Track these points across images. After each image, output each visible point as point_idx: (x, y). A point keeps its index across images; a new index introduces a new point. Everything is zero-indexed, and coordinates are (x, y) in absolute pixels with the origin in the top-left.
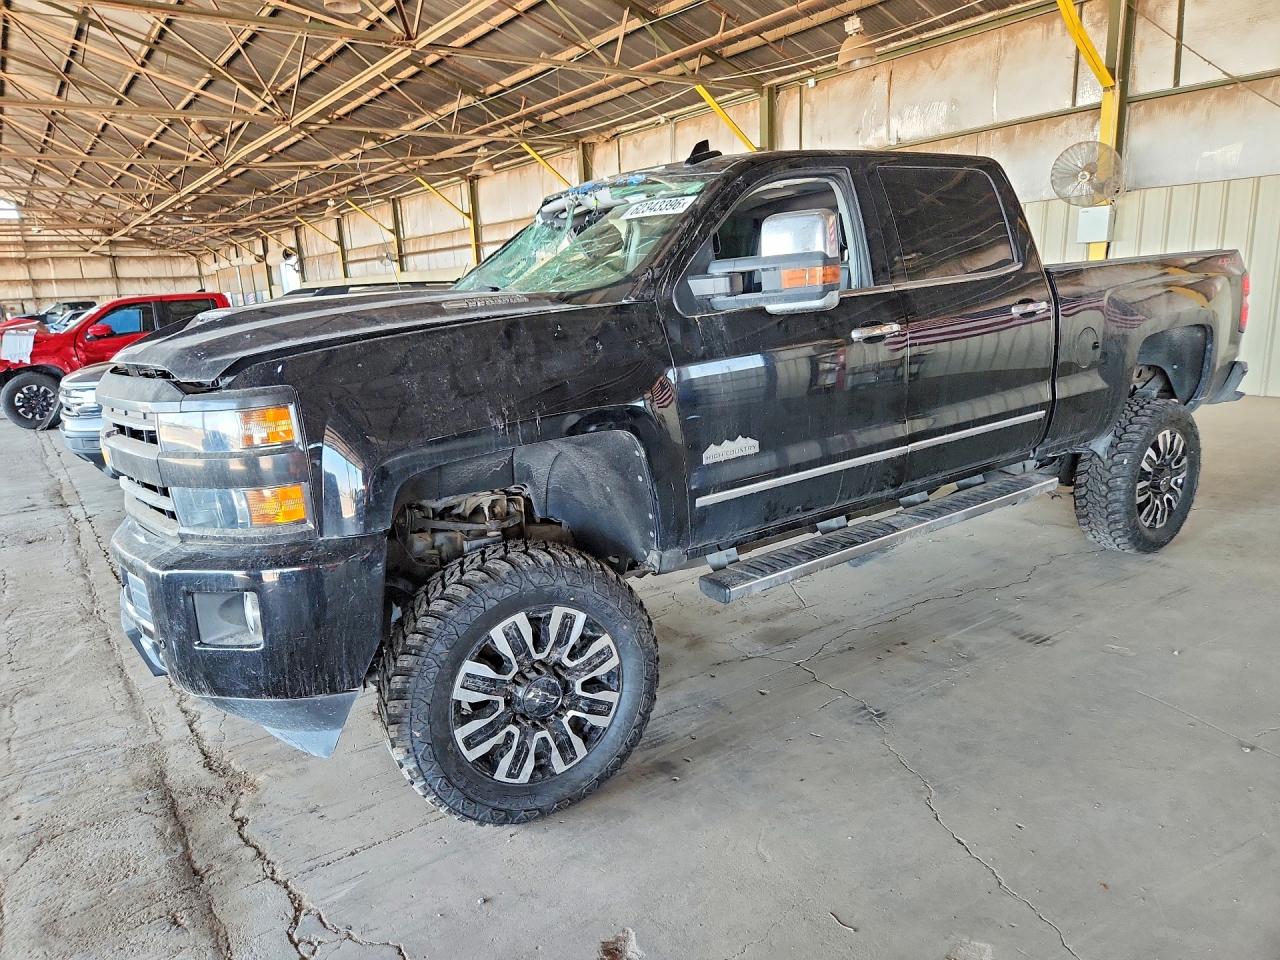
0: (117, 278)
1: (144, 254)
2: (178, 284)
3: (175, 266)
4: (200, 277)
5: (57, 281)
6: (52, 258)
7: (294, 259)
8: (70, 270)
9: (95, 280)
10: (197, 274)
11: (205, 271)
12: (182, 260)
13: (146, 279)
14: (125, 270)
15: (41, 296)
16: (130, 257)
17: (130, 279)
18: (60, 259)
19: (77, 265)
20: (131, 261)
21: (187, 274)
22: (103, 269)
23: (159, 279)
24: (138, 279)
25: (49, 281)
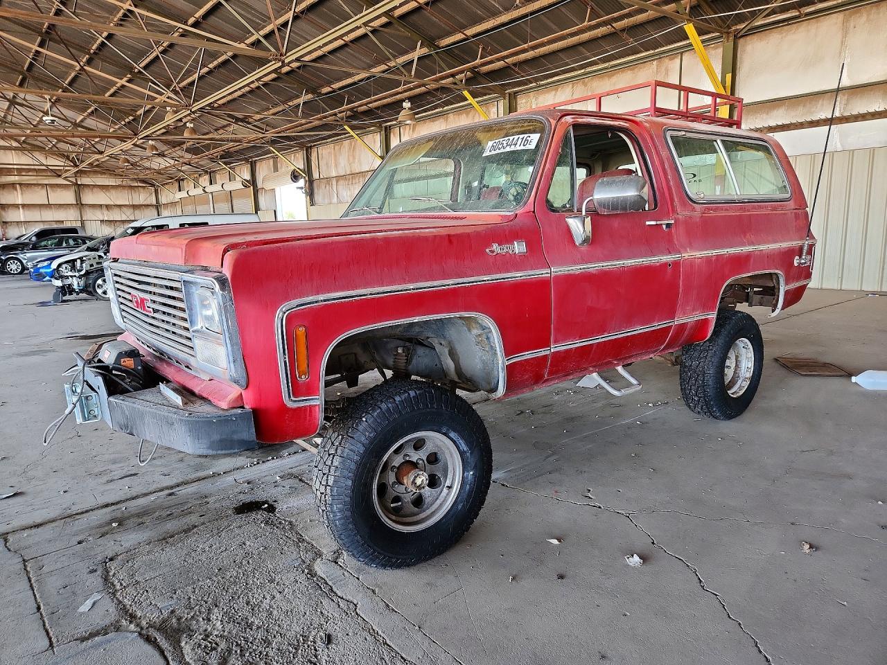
0: (80, 205)
1: (107, 183)
2: (137, 212)
3: (135, 195)
4: (158, 207)
5: (24, 206)
6: (20, 184)
7: (301, 183)
8: (38, 197)
9: (61, 206)
10: (154, 202)
11: (163, 200)
12: (141, 189)
13: (108, 206)
14: (88, 198)
15: (8, 220)
16: (95, 186)
17: (93, 206)
18: (29, 185)
19: (44, 192)
20: (95, 190)
21: (145, 203)
22: (68, 197)
23: (120, 206)
24: (101, 205)
25: (16, 206)
